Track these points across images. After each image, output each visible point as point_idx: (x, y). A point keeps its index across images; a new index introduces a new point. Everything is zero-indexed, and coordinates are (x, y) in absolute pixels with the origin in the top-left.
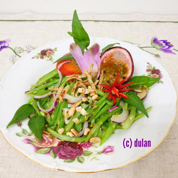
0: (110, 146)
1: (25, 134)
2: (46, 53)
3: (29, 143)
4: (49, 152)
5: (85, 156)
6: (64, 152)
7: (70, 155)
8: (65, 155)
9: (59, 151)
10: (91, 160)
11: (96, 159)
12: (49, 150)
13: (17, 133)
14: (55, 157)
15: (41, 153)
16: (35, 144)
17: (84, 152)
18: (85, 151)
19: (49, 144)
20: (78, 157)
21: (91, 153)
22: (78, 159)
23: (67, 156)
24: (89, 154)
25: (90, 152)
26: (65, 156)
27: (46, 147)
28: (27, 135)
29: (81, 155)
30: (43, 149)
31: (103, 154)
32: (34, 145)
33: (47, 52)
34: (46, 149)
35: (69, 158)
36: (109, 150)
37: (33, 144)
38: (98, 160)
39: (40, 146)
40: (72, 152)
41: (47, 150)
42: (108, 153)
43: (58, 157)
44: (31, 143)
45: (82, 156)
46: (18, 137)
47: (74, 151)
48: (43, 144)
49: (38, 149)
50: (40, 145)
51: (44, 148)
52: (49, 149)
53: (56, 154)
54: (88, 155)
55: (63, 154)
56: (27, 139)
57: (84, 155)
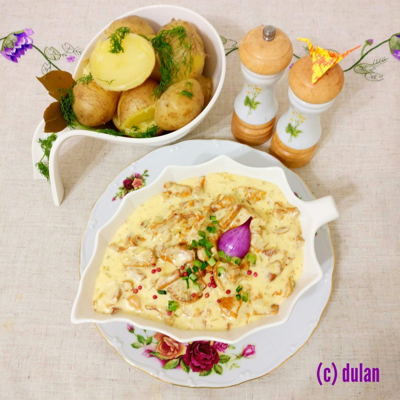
0: (251, 346)
1: (142, 343)
2: (133, 184)
3: (152, 356)
4: (179, 365)
5: (223, 363)
6: (197, 361)
7: (205, 364)
8: (199, 365)
9: (191, 360)
10: (230, 369)
11: (236, 367)
12: (178, 362)
13: (132, 343)
14: (188, 371)
15: (170, 368)
16: (159, 356)
17: (220, 358)
18: (222, 356)
19: (176, 352)
20: (215, 366)
21: (229, 359)
22: (215, 369)
23: (202, 367)
24: (227, 360)
25: (226, 356)
26: (199, 367)
27: (174, 358)
28: (145, 344)
29: (217, 363)
30: (170, 362)
31: (243, 358)
32: (159, 358)
33: (134, 182)
34: (175, 360)
35: (205, 369)
36: (249, 351)
37: (156, 357)
38: (239, 367)
39: (167, 358)
40: (205, 359)
41: (176, 362)
42: (249, 356)
43: (191, 370)
44: (154, 355)
45: (219, 364)
46: (136, 349)
47: (208, 358)
48: (169, 354)
49: (164, 362)
50: (166, 355)
51: (172, 359)
52: (178, 360)
53: (188, 365)
54: (225, 362)
55: (196, 364)
56: (148, 350)
57: (220, 362)
